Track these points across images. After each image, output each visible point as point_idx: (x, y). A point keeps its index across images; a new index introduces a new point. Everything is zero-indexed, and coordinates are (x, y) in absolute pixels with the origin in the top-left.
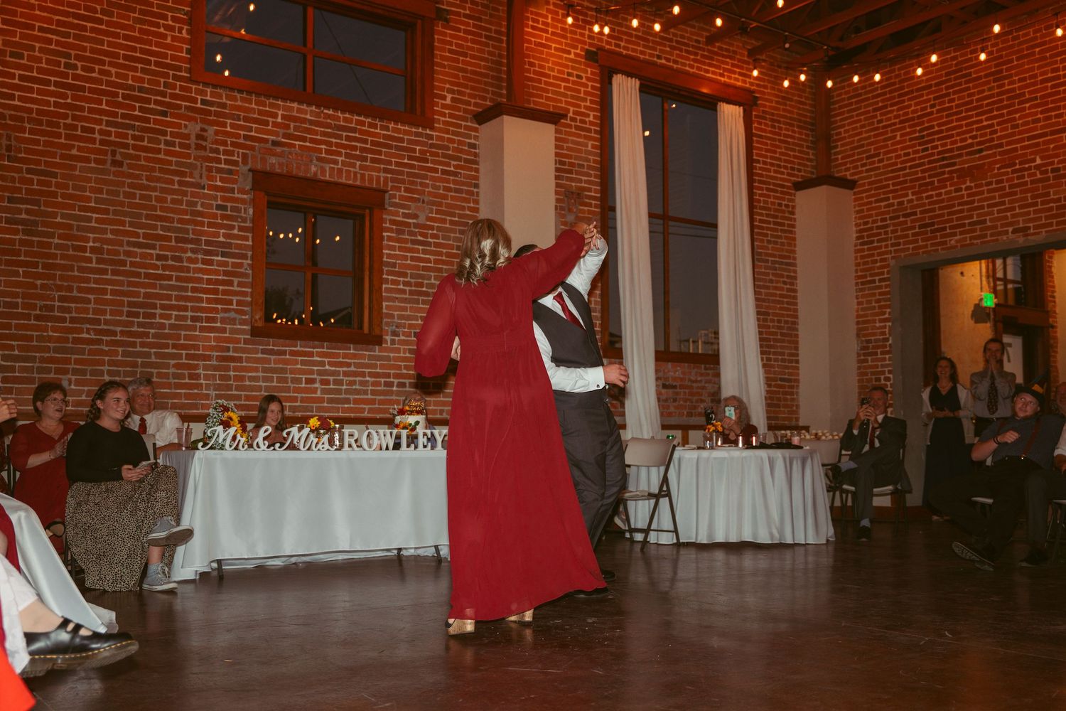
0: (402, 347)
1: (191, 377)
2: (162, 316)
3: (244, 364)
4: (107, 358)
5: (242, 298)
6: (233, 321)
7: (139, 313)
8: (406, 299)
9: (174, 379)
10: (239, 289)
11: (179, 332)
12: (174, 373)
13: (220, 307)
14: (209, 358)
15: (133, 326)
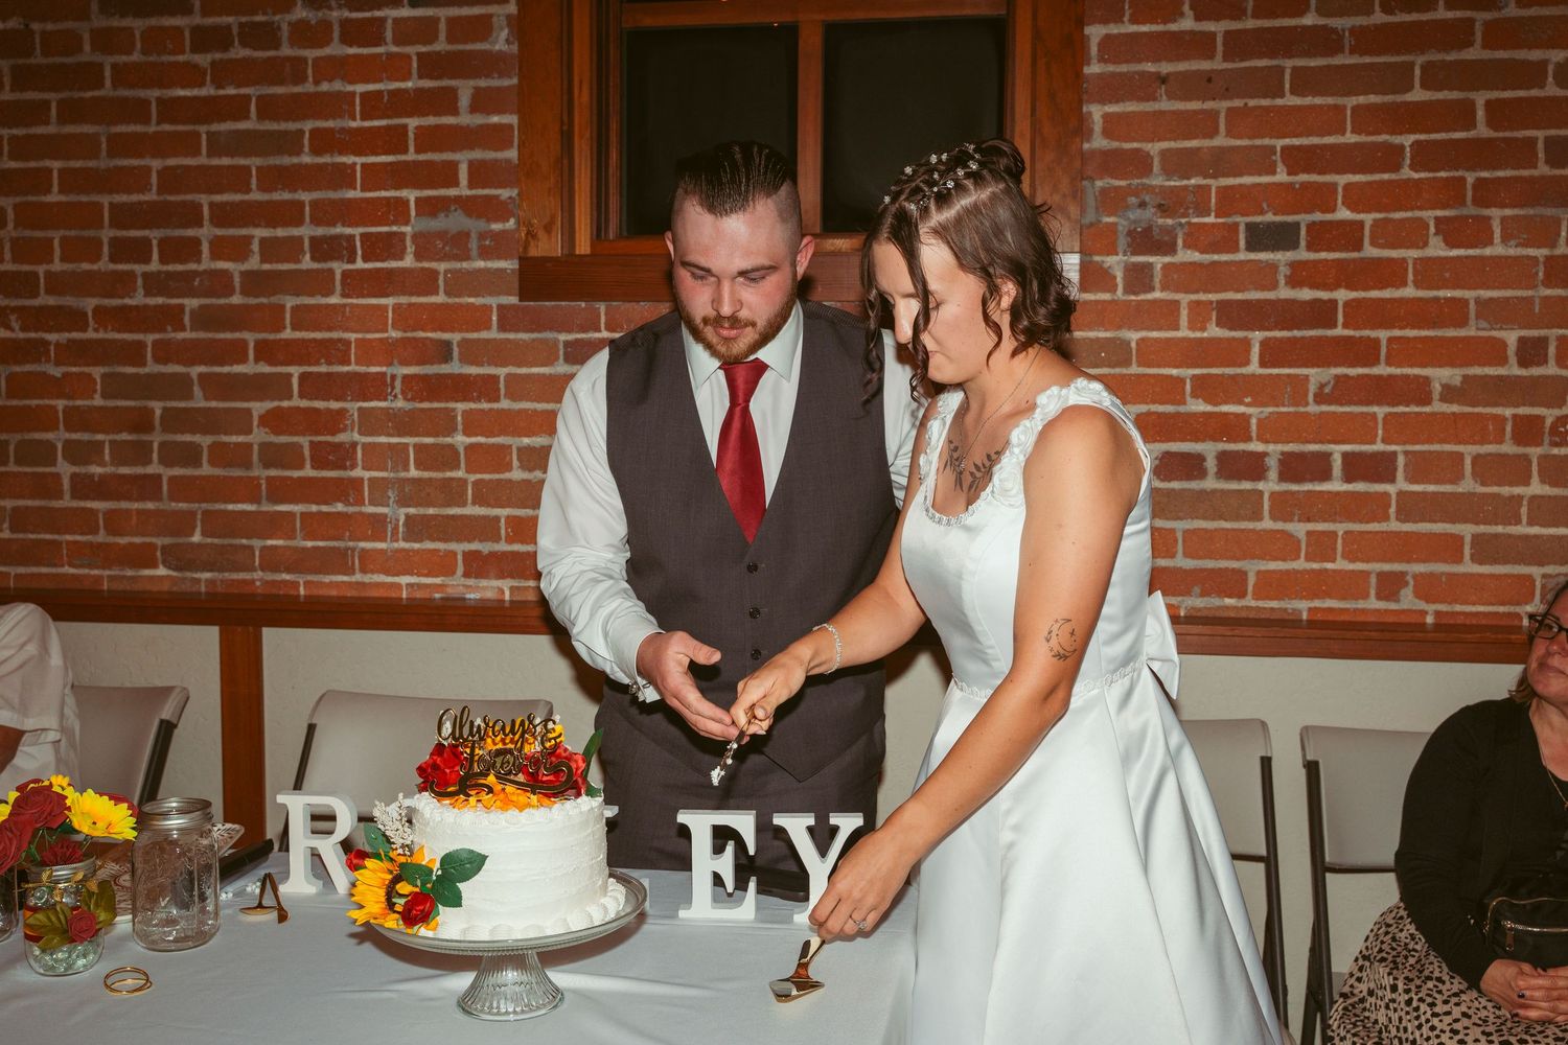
0: (1184, 299)
1: (325, 456)
2: (220, 249)
3: (505, 404)
4: (60, 404)
5: (490, 155)
6: (457, 245)
7: (147, 242)
8: (1209, 77)
9: (267, 465)
10: (479, 120)
11: (274, 299)
12: (264, 446)
13: (411, 195)
14: (375, 387)
15: (130, 291)
